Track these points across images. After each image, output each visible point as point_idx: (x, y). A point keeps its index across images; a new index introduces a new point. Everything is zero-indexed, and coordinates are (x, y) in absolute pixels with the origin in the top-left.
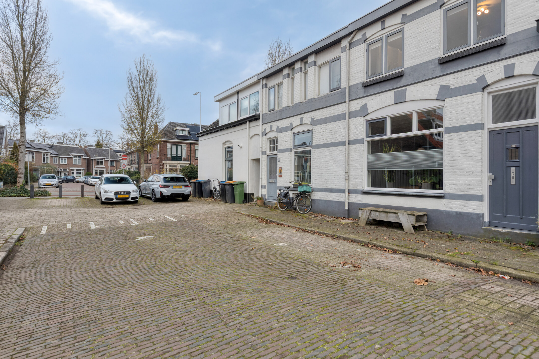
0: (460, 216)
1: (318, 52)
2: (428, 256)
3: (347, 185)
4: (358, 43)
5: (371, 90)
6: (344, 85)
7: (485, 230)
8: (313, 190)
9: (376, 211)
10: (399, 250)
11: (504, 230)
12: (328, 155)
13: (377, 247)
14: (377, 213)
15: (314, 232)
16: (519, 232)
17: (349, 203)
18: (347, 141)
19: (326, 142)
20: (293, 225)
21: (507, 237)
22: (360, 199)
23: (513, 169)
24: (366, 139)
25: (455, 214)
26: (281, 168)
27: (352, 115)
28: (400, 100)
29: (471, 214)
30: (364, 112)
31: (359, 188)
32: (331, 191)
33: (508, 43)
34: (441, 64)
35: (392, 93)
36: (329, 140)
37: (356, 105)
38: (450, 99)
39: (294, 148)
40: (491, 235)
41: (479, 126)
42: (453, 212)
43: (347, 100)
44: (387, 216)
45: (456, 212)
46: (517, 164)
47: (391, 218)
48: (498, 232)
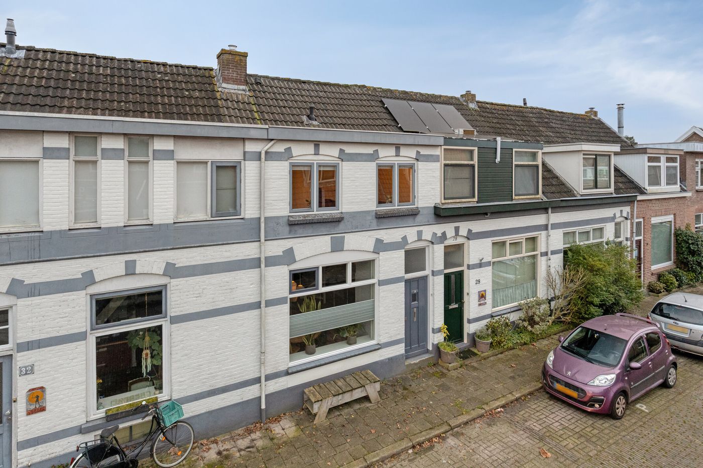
0: (391, 360)
3: (263, 370)
4: (277, 156)
6: (250, 213)
7: (407, 365)
9: (339, 394)
14: (340, 397)
17: (266, 395)
22: (283, 384)
23: (415, 310)
24: (288, 296)
25: (387, 360)
26: (41, 388)
27: (272, 261)
28: (337, 247)
29: (398, 355)
31: (282, 368)
33: (420, 213)
34: (377, 218)
35: (328, 238)
36: (217, 303)
37: (275, 248)
38: (384, 253)
39: (93, 330)
40: (411, 369)
41: (402, 279)
42: (386, 359)
43: (263, 238)
44: (352, 395)
45: (389, 358)
46: (417, 305)
48: (414, 363)
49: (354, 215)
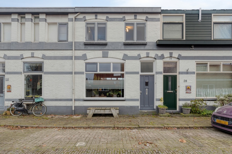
0: (131, 107)
1: (48, 14)
2: (146, 127)
3: (73, 96)
4: (80, 20)
5: (89, 47)
6: (70, 40)
7: (140, 112)
8: (45, 100)
9: (98, 109)
10: (132, 127)
11: (146, 111)
12: (58, 79)
13: (120, 128)
14: (99, 110)
15: (73, 128)
16: (150, 111)
17: (74, 106)
18: (74, 72)
19: (56, 71)
20: (49, 126)
21: (147, 113)
22: (81, 104)
23: (147, 89)
24: (85, 72)
26: (10, 85)
27: (77, 58)
28: (105, 56)
29: (135, 106)
30: (84, 57)
31: (82, 98)
32: (60, 100)
33: (147, 44)
34: (124, 45)
35: (101, 52)
36: (58, 70)
37: (79, 53)
38: (128, 60)
39: (24, 72)
40: (142, 113)
41: (137, 73)
42: (129, 106)
43: (74, 49)
44: (104, 111)
45: (130, 106)
46: (148, 88)
47: (107, 112)
48: (144, 112)
49: (113, 43)
